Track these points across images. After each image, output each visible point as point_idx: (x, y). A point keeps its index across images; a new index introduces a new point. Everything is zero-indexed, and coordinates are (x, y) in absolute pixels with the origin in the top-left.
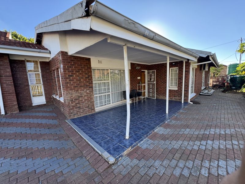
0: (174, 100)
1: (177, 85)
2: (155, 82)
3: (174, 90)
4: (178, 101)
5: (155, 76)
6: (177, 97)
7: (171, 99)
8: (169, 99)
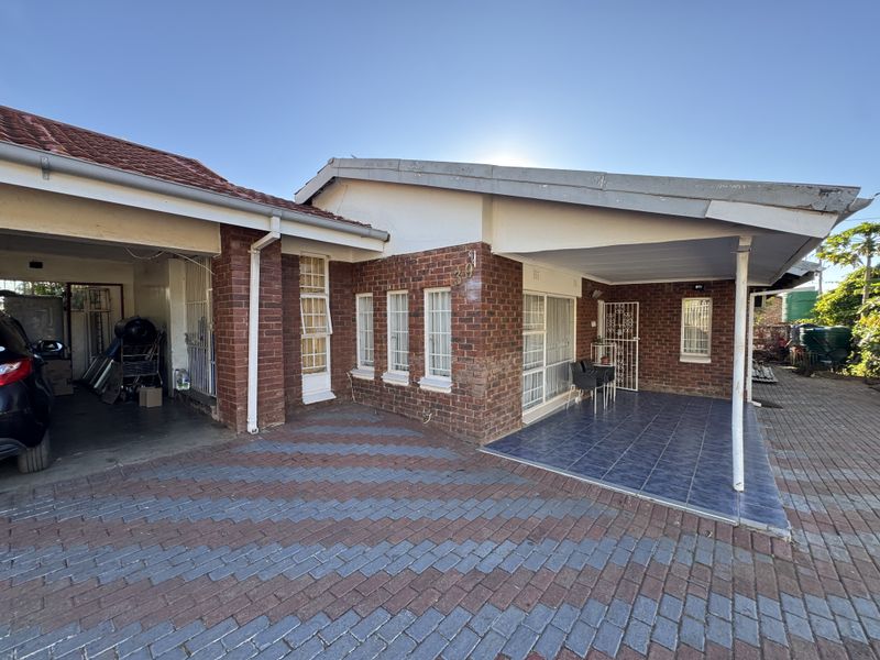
0: (701, 395)
1: (709, 350)
2: (636, 339)
3: (700, 366)
4: (714, 397)
5: (635, 320)
6: (710, 387)
7: (687, 390)
8: (682, 392)
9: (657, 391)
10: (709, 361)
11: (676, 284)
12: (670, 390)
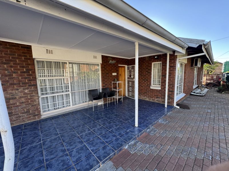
0: (157, 102)
2: (134, 79)
3: (157, 90)
5: (134, 72)
7: (153, 100)
8: (151, 100)
9: (143, 99)
10: (160, 89)
11: (150, 57)
12: (147, 99)
